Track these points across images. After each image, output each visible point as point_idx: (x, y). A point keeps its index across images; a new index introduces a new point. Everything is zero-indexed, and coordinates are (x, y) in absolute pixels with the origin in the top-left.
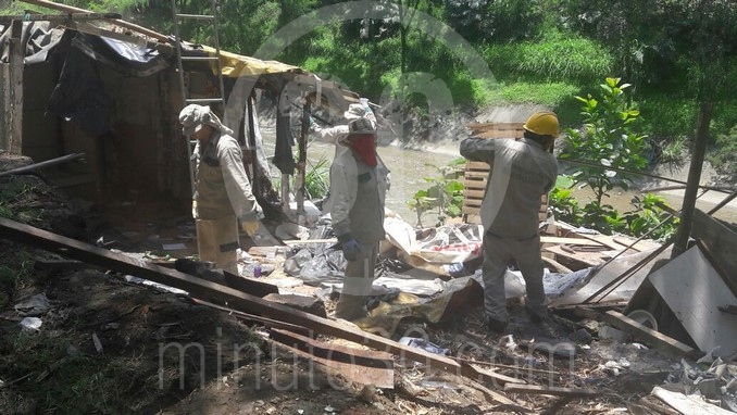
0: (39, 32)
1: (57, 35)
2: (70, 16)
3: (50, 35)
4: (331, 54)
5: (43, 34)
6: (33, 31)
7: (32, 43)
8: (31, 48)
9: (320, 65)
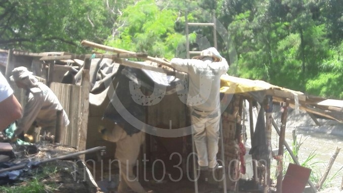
0: (105, 65)
1: (116, 66)
2: (118, 55)
3: (112, 67)
4: (340, 71)
5: (107, 66)
6: (101, 65)
7: (100, 72)
8: (99, 75)
9: (330, 80)
